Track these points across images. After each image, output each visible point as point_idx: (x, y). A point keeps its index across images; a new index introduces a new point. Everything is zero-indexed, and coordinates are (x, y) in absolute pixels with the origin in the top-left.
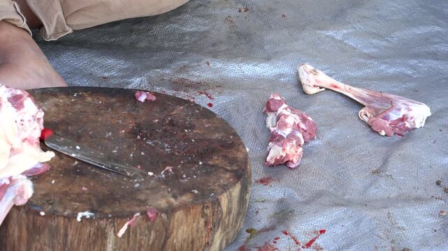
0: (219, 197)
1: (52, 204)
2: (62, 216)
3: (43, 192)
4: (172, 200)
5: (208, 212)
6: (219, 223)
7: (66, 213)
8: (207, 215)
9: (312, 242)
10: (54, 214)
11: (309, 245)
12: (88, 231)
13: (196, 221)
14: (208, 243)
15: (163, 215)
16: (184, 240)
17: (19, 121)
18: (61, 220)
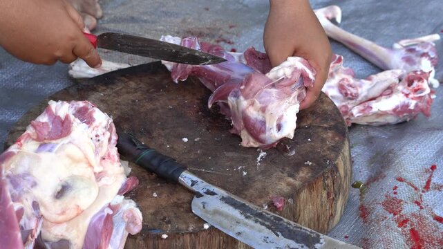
0: (336, 162)
1: (169, 222)
2: (187, 233)
3: (152, 211)
4: (291, 180)
5: (329, 182)
6: (339, 190)
7: (191, 229)
8: (328, 186)
9: (428, 182)
10: (178, 234)
11: (427, 187)
12: (217, 241)
13: (319, 197)
14: (332, 215)
15: (289, 201)
16: (311, 219)
17: (94, 138)
18: (187, 238)
